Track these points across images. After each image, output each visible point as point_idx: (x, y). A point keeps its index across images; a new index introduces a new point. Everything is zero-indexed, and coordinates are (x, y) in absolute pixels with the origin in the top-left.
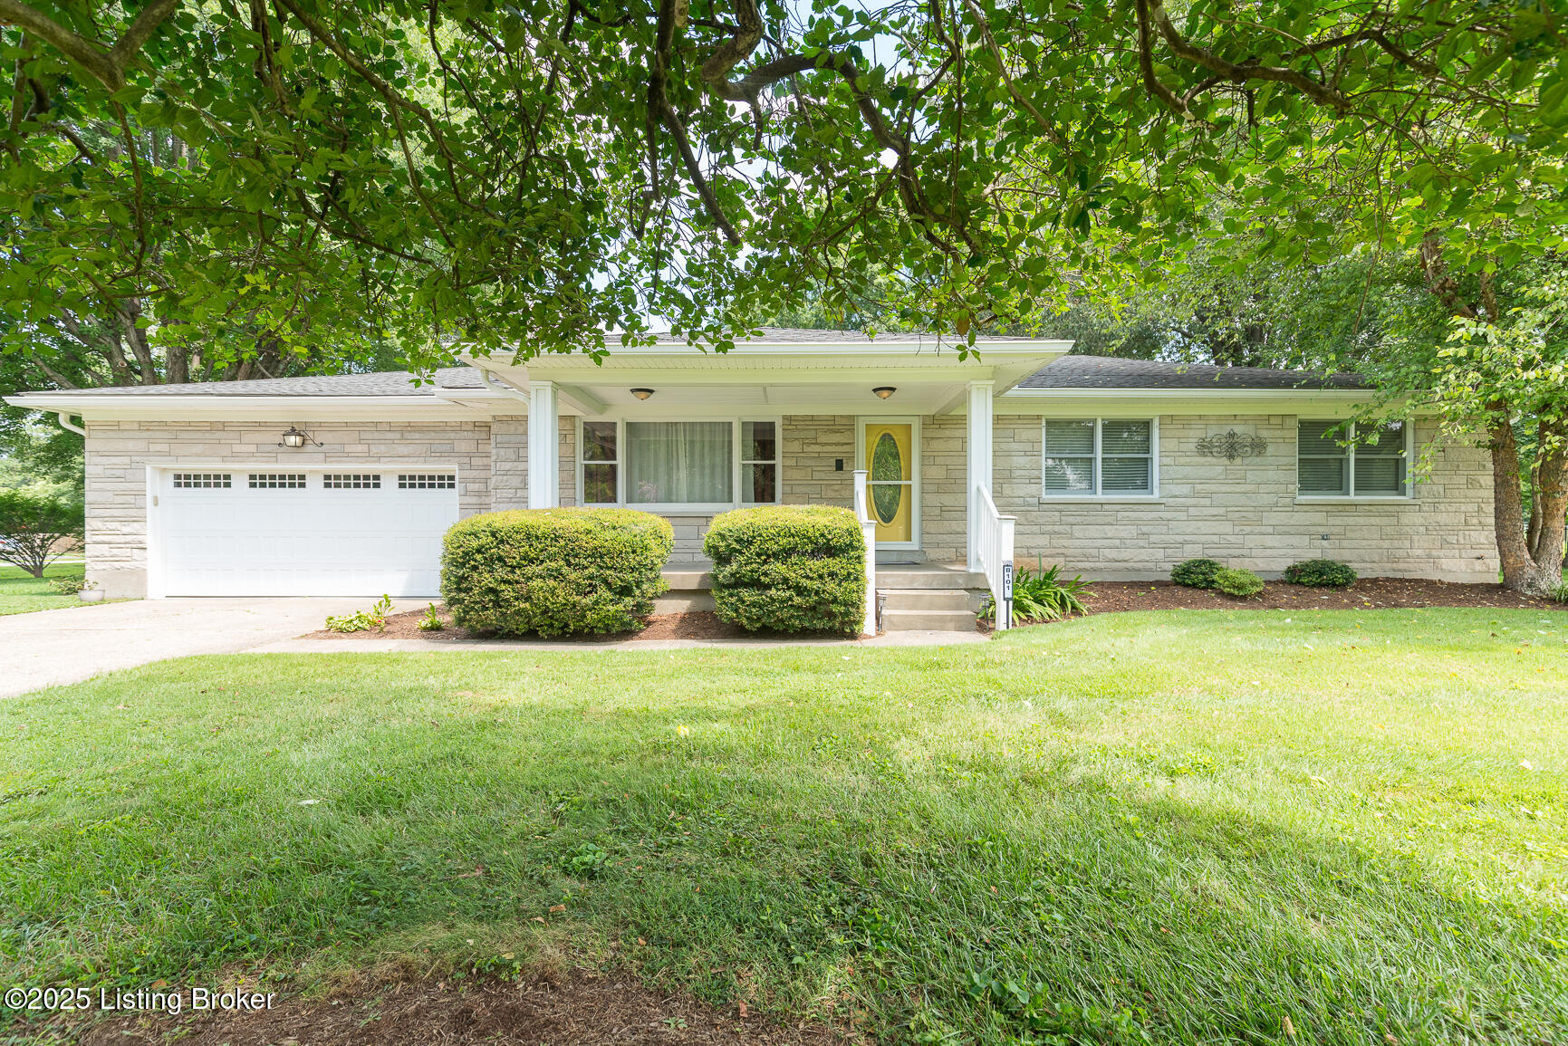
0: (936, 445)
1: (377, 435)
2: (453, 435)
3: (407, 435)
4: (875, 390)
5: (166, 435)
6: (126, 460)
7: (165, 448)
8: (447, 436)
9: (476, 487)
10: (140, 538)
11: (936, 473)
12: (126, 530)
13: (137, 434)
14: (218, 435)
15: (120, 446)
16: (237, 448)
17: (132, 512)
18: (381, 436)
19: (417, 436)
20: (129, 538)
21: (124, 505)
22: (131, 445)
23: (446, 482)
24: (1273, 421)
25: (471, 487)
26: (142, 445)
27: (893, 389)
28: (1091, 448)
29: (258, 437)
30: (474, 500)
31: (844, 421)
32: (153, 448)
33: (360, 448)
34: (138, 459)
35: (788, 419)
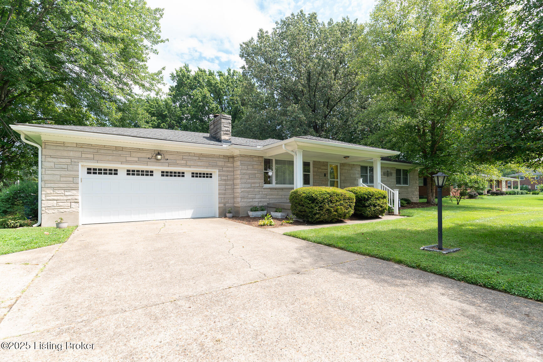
0: (343, 171)
1: (190, 157)
2: (217, 159)
3: (201, 158)
4: (344, 157)
5: (92, 150)
6: (69, 161)
7: (92, 156)
8: (215, 159)
9: (224, 178)
10: (76, 197)
11: (343, 178)
12: (67, 193)
13: (75, 149)
14: (120, 152)
15: (65, 154)
16: (128, 159)
17: (72, 185)
18: (191, 158)
19: (205, 159)
20: (69, 197)
21: (66, 182)
22: (71, 154)
23: (209, 176)
24: (393, 169)
25: (223, 178)
26: (78, 154)
27: (349, 157)
28: (367, 173)
29: (139, 155)
30: (224, 183)
31: (326, 163)
32: (84, 156)
33: (183, 162)
34: (76, 160)
35: (314, 162)
